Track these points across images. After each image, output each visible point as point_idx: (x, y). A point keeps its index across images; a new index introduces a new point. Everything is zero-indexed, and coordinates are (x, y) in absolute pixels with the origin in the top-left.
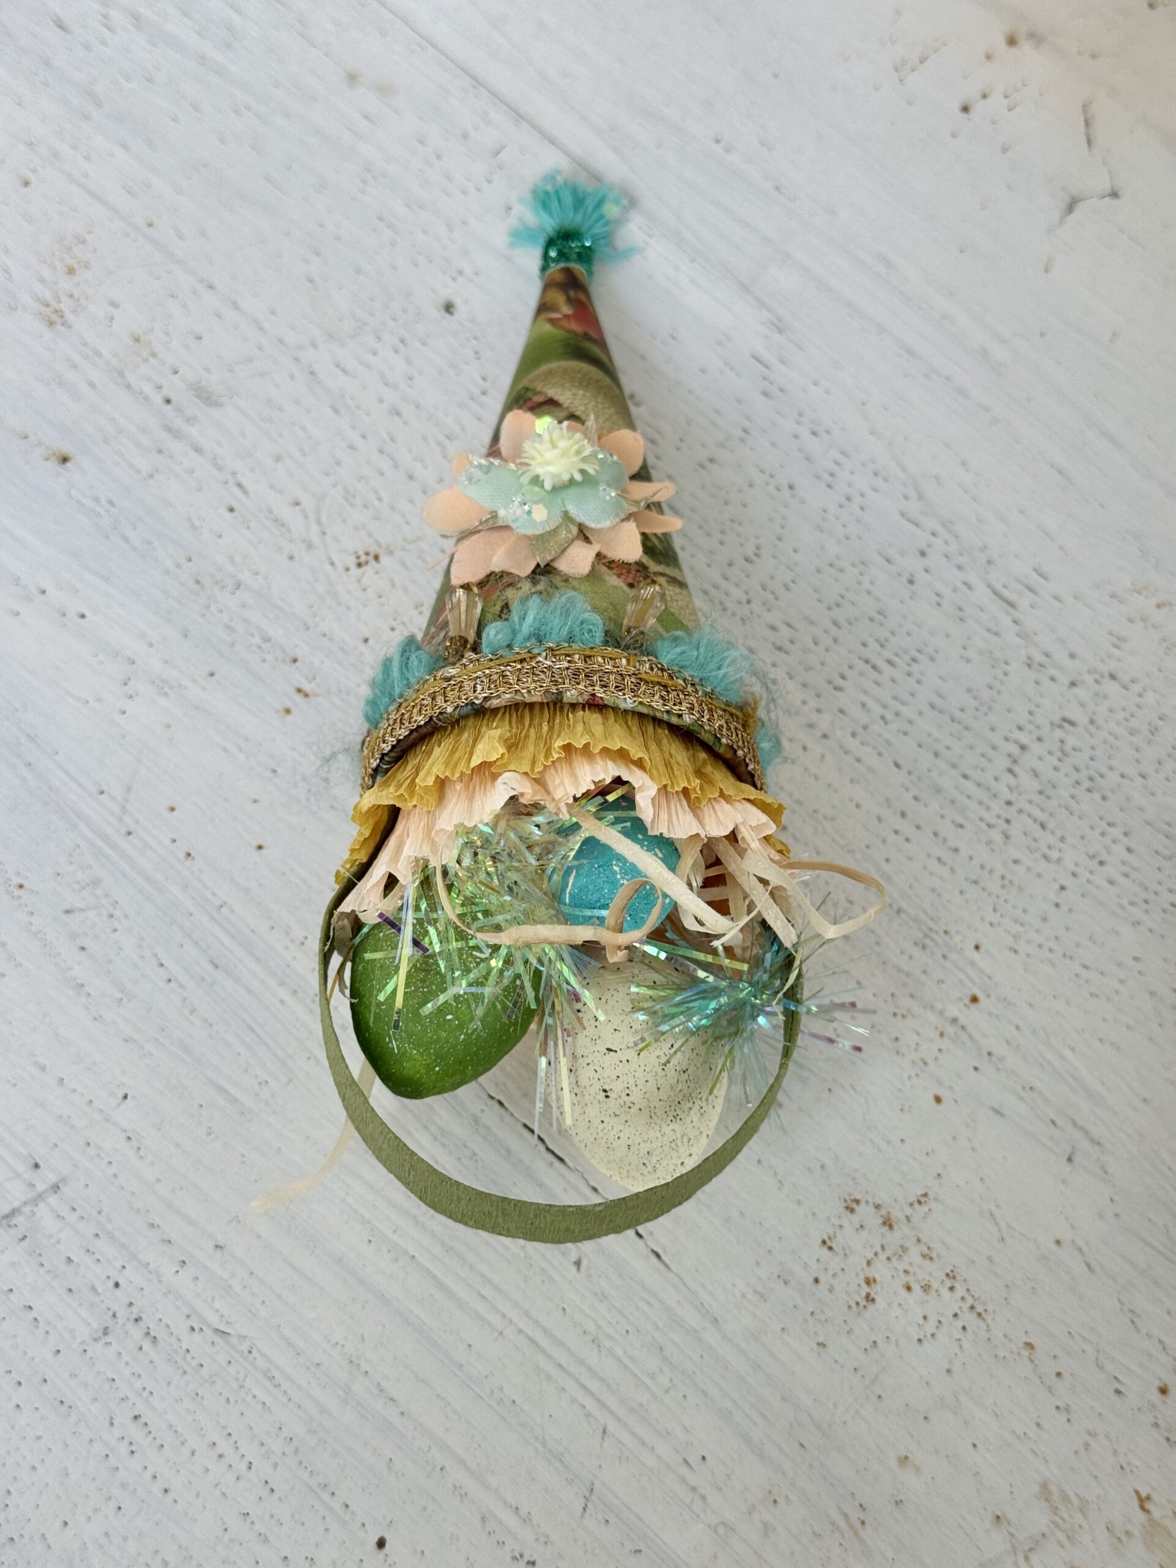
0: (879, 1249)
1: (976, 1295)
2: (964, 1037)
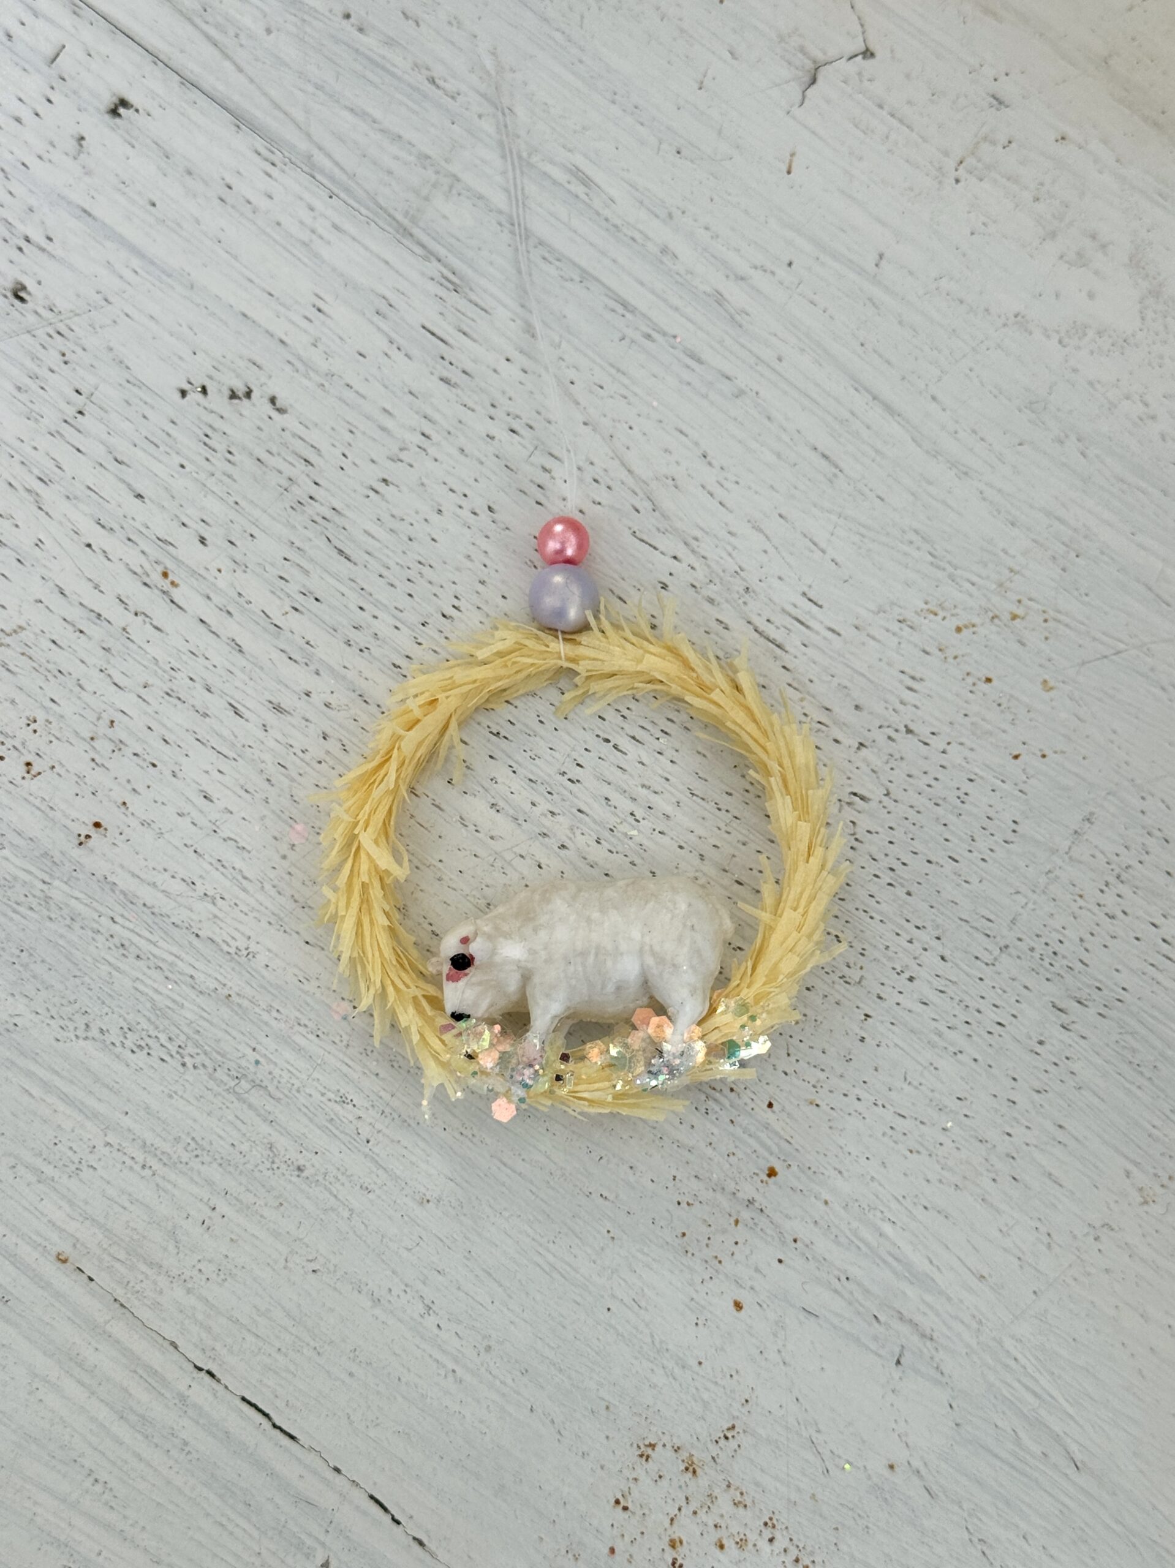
0: (683, 1503)
1: (801, 1546)
2: (763, 1221)
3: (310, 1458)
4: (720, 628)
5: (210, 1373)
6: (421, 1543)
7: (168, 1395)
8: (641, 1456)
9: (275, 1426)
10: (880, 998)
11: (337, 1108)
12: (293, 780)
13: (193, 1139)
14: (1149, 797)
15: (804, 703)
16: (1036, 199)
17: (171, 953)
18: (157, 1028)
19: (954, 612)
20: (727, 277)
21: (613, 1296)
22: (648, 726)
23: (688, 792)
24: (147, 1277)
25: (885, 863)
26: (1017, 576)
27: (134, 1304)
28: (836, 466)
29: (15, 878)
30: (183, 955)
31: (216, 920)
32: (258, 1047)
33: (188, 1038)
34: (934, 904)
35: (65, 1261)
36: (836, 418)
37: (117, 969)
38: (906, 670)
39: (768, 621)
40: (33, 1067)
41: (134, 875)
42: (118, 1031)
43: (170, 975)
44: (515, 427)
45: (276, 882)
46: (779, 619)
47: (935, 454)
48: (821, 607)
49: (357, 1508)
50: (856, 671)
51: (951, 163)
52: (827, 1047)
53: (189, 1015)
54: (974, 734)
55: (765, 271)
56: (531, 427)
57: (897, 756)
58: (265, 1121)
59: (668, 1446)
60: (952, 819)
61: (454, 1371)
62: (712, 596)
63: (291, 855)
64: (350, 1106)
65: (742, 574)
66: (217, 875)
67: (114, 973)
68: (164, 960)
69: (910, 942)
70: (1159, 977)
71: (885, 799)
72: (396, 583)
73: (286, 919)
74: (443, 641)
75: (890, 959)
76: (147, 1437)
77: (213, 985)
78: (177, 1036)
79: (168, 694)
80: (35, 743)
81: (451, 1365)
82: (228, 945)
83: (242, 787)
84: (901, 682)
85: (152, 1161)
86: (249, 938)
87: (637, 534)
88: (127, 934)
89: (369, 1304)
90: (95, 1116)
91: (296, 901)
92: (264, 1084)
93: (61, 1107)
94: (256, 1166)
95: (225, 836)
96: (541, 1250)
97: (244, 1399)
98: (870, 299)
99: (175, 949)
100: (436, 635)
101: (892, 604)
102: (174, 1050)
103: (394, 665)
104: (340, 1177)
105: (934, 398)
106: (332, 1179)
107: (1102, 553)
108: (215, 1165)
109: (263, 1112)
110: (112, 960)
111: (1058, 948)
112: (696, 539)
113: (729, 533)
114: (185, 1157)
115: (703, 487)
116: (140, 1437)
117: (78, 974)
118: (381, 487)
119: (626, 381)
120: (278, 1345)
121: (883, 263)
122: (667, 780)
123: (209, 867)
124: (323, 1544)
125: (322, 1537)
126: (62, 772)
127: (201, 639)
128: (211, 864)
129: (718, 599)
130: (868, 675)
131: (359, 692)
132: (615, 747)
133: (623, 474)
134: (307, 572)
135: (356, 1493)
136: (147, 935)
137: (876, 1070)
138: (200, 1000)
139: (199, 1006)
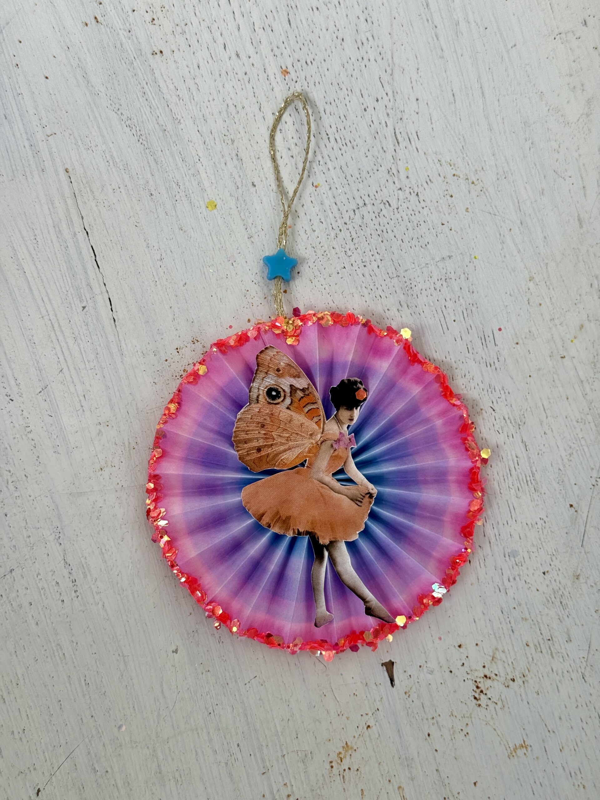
3: (100, 276)
4: (384, 125)
5: (87, 233)
6: (114, 320)
7: (71, 230)
8: (193, 341)
9: (96, 260)
10: (352, 265)
11: (174, 185)
12: (227, 80)
13: (127, 164)
14: (471, 263)
15: (393, 165)
16: (574, 61)
17: (157, 105)
18: (138, 124)
19: (457, 169)
20: (465, 19)
21: (216, 293)
22: (343, 139)
23: (340, 167)
24: (88, 193)
25: (382, 228)
26: (482, 171)
27: (79, 198)
28: (455, 101)
29: (127, 51)
30: (160, 109)
31: (177, 106)
32: (164, 151)
33: (145, 134)
34: (387, 250)
35: (67, 172)
36: (465, 85)
37: (138, 99)
38: (430, 177)
39: (400, 133)
40: (95, 109)
41: (162, 75)
42: (126, 117)
43: (152, 112)
44: (368, 20)
45: (202, 107)
46: (404, 134)
47: (487, 118)
48: (419, 140)
49: (103, 299)
50: (415, 166)
51: (556, 32)
52: (327, 268)
53: (150, 128)
54: (436, 209)
55: (477, 25)
56: (373, 23)
57: (408, 199)
58: (151, 173)
59: (202, 344)
60: (410, 229)
61: (156, 282)
62: (389, 113)
63: (211, 102)
64: (178, 187)
65: (403, 113)
66: (186, 92)
67: (137, 100)
68: (154, 106)
69: (373, 255)
70: (436, 315)
71: (396, 210)
72: (299, 42)
73: (197, 120)
74: (301, 70)
75: (363, 256)
76: (58, 237)
77: (162, 123)
78: (143, 131)
79: (208, 27)
80: (160, 14)
81: (157, 280)
82: (175, 115)
83: (211, 71)
84: (426, 179)
85: (111, 162)
86: (183, 117)
87: (381, 79)
88: (148, 90)
89: (146, 246)
90: (103, 136)
91: (204, 117)
92: (159, 163)
93: (95, 127)
94: (140, 185)
95: (196, 82)
96: (204, 266)
97: (92, 247)
98: (502, 57)
99: (159, 106)
100: (300, 67)
101: (440, 154)
102: (139, 134)
103: (281, 67)
104: (162, 205)
105: (499, 100)
106: (159, 204)
107: (513, 182)
108: (128, 176)
109: (152, 171)
110: (139, 95)
111: (413, 287)
112: (397, 93)
113: (409, 98)
114: (121, 167)
115: (411, 78)
116: (56, 236)
117: (126, 92)
118: (315, 9)
119: (411, 30)
120: (112, 239)
121: (514, 48)
122: (337, 159)
123: (185, 88)
124: (87, 301)
125: (88, 299)
126: (162, 28)
127: (229, 17)
128: (186, 88)
129: (390, 115)
130: (418, 169)
131: (265, 67)
132: (329, 138)
133: (390, 58)
134: (275, 20)
135: (106, 294)
136: (154, 96)
137: (336, 284)
138: (156, 126)
139: (155, 127)
